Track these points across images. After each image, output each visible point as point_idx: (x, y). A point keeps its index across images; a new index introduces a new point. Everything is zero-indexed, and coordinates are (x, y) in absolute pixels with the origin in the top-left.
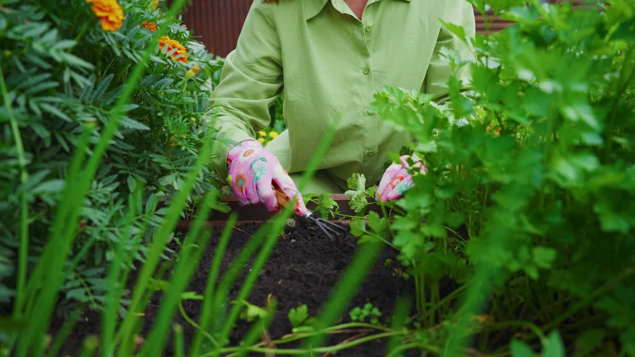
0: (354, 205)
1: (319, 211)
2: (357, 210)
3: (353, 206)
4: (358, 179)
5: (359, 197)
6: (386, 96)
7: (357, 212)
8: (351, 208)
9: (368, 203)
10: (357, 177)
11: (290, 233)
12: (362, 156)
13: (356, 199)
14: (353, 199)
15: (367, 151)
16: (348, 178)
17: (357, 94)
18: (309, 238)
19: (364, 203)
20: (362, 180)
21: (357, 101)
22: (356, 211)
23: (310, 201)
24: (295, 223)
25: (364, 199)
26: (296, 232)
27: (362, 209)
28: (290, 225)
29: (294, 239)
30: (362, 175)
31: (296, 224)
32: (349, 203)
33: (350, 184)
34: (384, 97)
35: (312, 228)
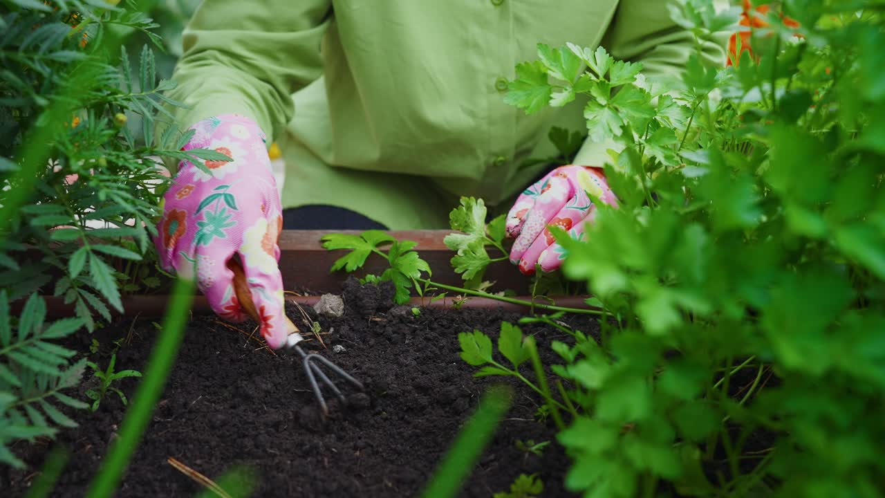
0: (461, 264)
1: (391, 281)
2: (469, 275)
3: (460, 267)
4: (471, 211)
5: (472, 249)
6: (543, 70)
7: (467, 279)
8: (456, 270)
9: (489, 260)
10: (469, 208)
11: (332, 330)
12: (483, 168)
13: (465, 252)
14: (460, 253)
15: (492, 160)
16: (452, 210)
17: (476, 46)
18: (372, 342)
19: (481, 259)
20: (479, 210)
21: (476, 61)
22: (464, 277)
23: (372, 252)
24: (342, 307)
25: (482, 253)
26: (344, 329)
27: (478, 273)
28: (332, 312)
29: (340, 343)
30: (480, 200)
31: (344, 310)
32: (452, 260)
33: (456, 222)
34: (539, 71)
35: (378, 319)
